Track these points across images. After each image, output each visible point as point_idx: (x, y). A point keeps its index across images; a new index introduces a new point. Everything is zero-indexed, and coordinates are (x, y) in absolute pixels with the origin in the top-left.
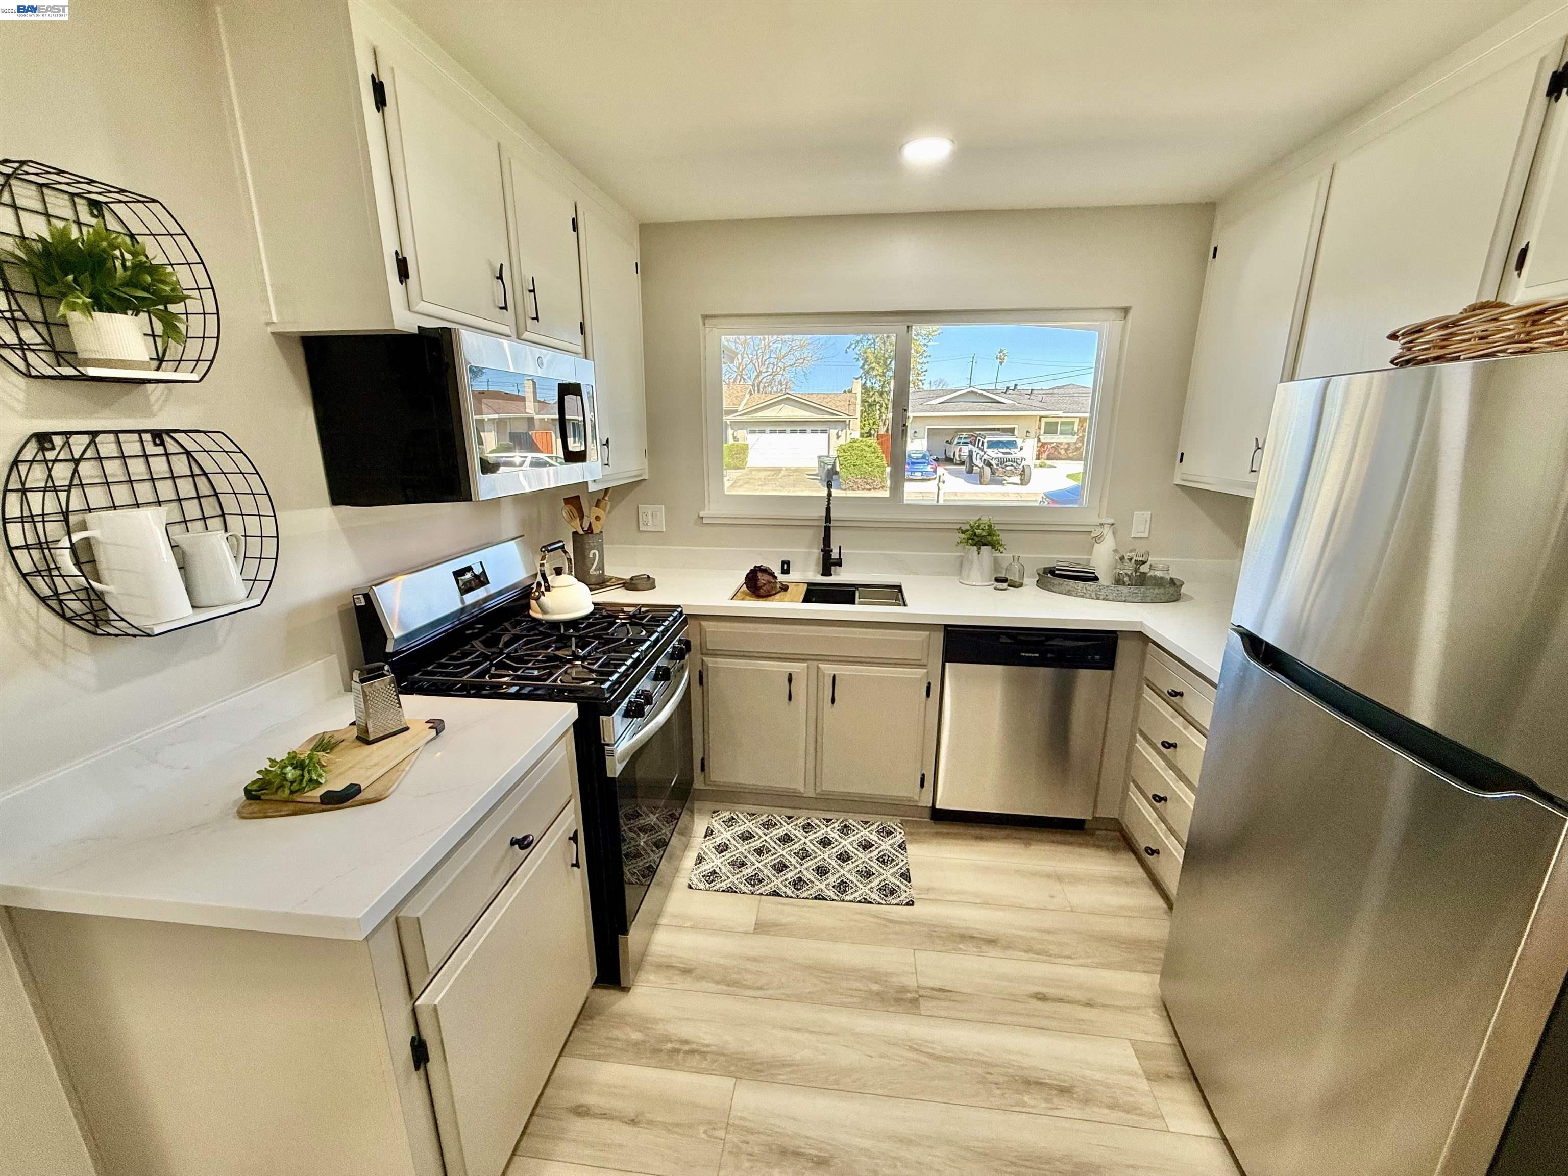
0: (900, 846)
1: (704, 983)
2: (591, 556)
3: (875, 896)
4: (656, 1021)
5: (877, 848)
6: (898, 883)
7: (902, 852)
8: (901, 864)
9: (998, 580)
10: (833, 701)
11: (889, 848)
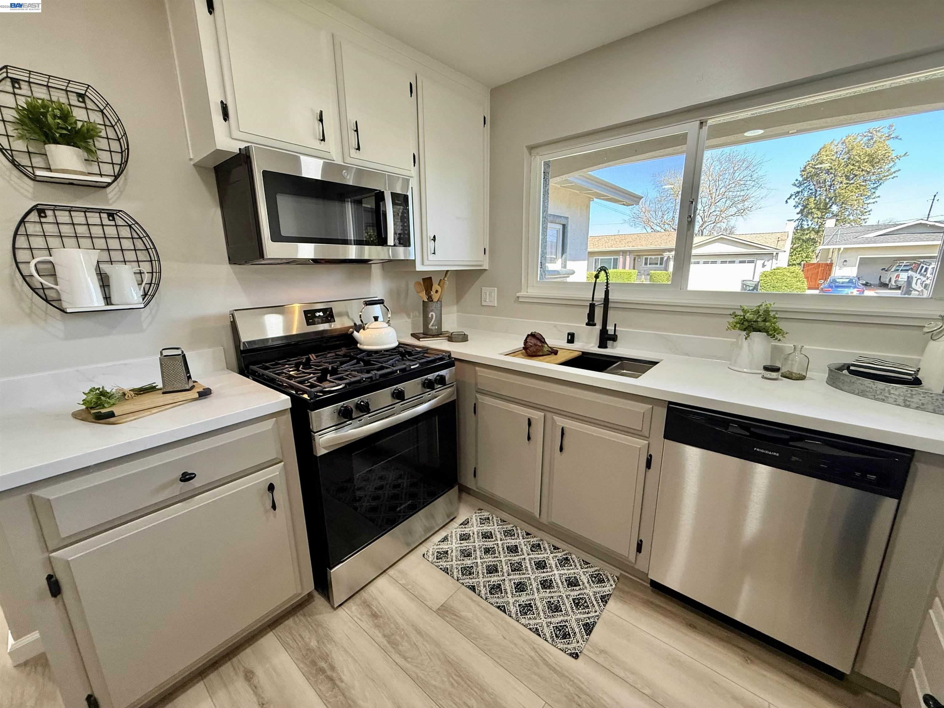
0: (602, 597)
1: (377, 632)
2: (430, 316)
3: (547, 631)
4: (331, 640)
5: (580, 589)
6: (577, 630)
7: (601, 604)
8: (593, 614)
9: (766, 368)
10: (561, 449)
11: (591, 594)
